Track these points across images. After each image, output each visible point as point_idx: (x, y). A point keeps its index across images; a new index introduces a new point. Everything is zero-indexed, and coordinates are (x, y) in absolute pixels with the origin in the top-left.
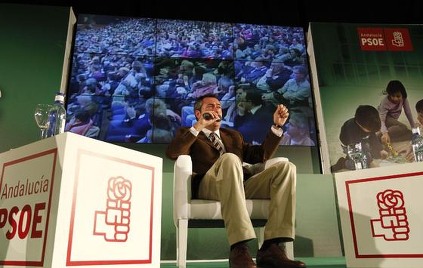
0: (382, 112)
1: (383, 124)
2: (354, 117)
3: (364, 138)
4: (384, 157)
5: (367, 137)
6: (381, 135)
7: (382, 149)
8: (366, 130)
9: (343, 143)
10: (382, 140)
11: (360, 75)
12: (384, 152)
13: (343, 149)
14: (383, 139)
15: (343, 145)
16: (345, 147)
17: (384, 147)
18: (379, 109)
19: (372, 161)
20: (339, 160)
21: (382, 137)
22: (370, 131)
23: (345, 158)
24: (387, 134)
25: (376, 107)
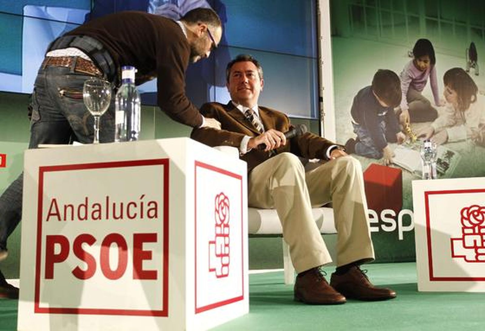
0: (405, 81)
1: (404, 97)
2: (370, 84)
3: (380, 115)
4: (401, 141)
5: (384, 113)
6: (400, 112)
7: (399, 131)
8: (384, 104)
9: (355, 120)
10: (401, 119)
11: (385, 27)
12: (401, 135)
13: (355, 127)
14: (402, 117)
15: (354, 122)
16: (356, 125)
17: (402, 128)
18: (401, 76)
19: (386, 145)
20: (348, 141)
21: (401, 115)
22: (388, 106)
23: (355, 139)
24: (407, 111)
25: (398, 75)
